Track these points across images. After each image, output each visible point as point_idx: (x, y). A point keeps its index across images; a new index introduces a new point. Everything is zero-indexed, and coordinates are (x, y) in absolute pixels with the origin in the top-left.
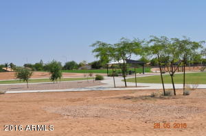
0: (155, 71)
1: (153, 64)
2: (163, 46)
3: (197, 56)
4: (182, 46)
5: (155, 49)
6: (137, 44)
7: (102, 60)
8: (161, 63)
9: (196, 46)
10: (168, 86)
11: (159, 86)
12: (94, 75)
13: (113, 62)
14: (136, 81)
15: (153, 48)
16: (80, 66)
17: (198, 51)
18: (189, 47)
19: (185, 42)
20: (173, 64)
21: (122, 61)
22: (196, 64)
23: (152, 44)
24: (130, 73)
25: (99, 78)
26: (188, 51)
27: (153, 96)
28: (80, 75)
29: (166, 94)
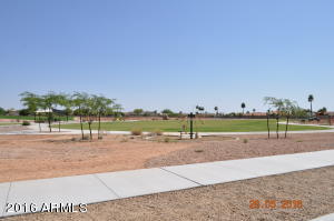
0: (77, 120)
1: (76, 114)
2: (84, 100)
3: (110, 110)
4: (99, 101)
5: (77, 102)
6: (63, 98)
7: (30, 109)
8: (82, 114)
9: (109, 102)
10: (87, 132)
11: (79, 132)
12: (21, 121)
13: (40, 111)
14: (59, 127)
15: (76, 101)
16: (8, 112)
17: (111, 106)
18: (104, 102)
19: (102, 98)
20: (91, 115)
21: (48, 111)
22: (109, 115)
23: (75, 98)
24: (56, 120)
25: (25, 124)
26: (103, 106)
27: (73, 140)
28: (8, 121)
29: (84, 138)
